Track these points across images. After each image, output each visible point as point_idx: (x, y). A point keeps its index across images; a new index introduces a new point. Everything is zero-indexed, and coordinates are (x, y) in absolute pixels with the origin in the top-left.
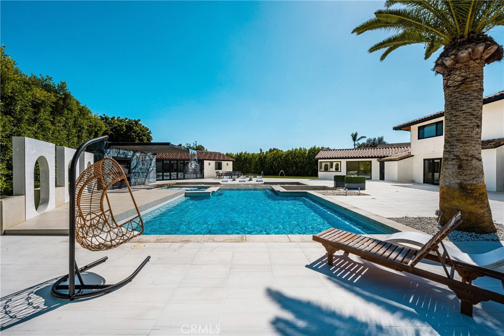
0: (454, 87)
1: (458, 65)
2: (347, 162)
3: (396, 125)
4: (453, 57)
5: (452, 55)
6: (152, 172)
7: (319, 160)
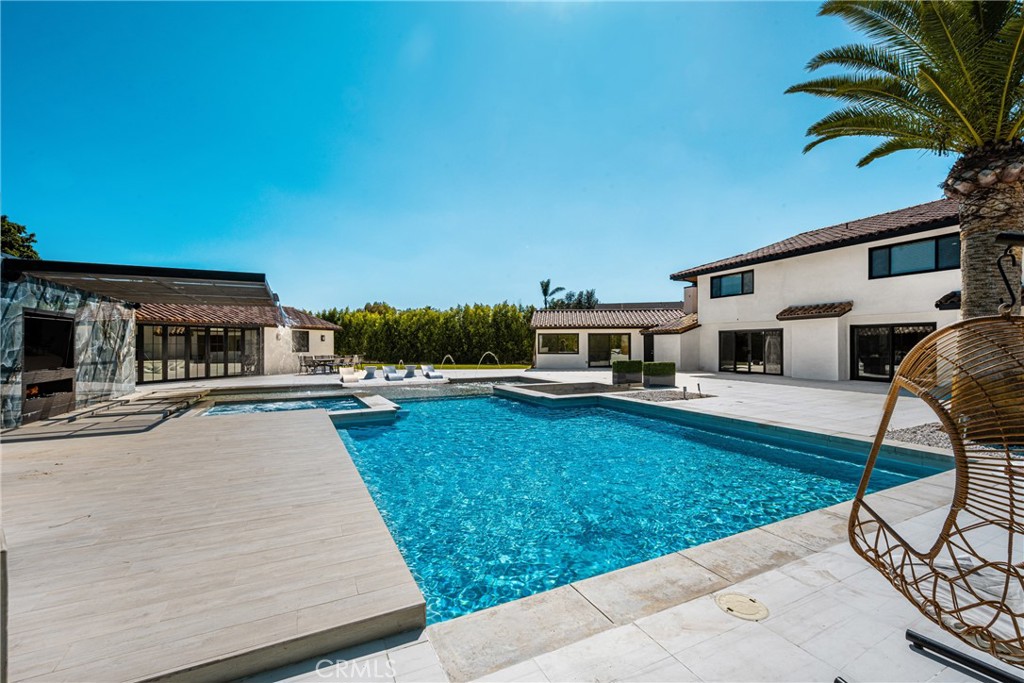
0: (992, 218)
1: (1001, 186)
2: (590, 335)
3: (675, 272)
4: (998, 171)
5: (997, 167)
6: (127, 359)
7: (538, 331)
